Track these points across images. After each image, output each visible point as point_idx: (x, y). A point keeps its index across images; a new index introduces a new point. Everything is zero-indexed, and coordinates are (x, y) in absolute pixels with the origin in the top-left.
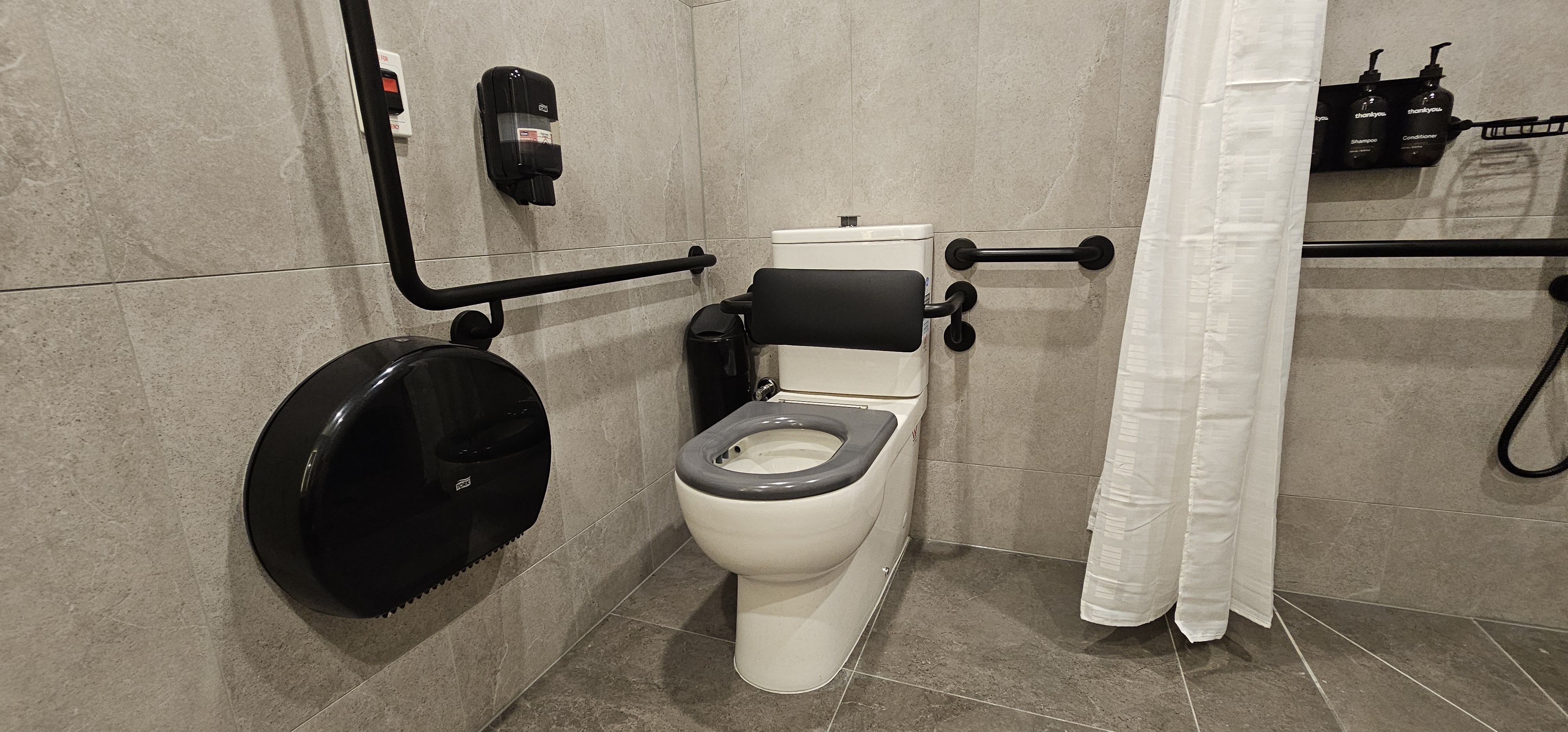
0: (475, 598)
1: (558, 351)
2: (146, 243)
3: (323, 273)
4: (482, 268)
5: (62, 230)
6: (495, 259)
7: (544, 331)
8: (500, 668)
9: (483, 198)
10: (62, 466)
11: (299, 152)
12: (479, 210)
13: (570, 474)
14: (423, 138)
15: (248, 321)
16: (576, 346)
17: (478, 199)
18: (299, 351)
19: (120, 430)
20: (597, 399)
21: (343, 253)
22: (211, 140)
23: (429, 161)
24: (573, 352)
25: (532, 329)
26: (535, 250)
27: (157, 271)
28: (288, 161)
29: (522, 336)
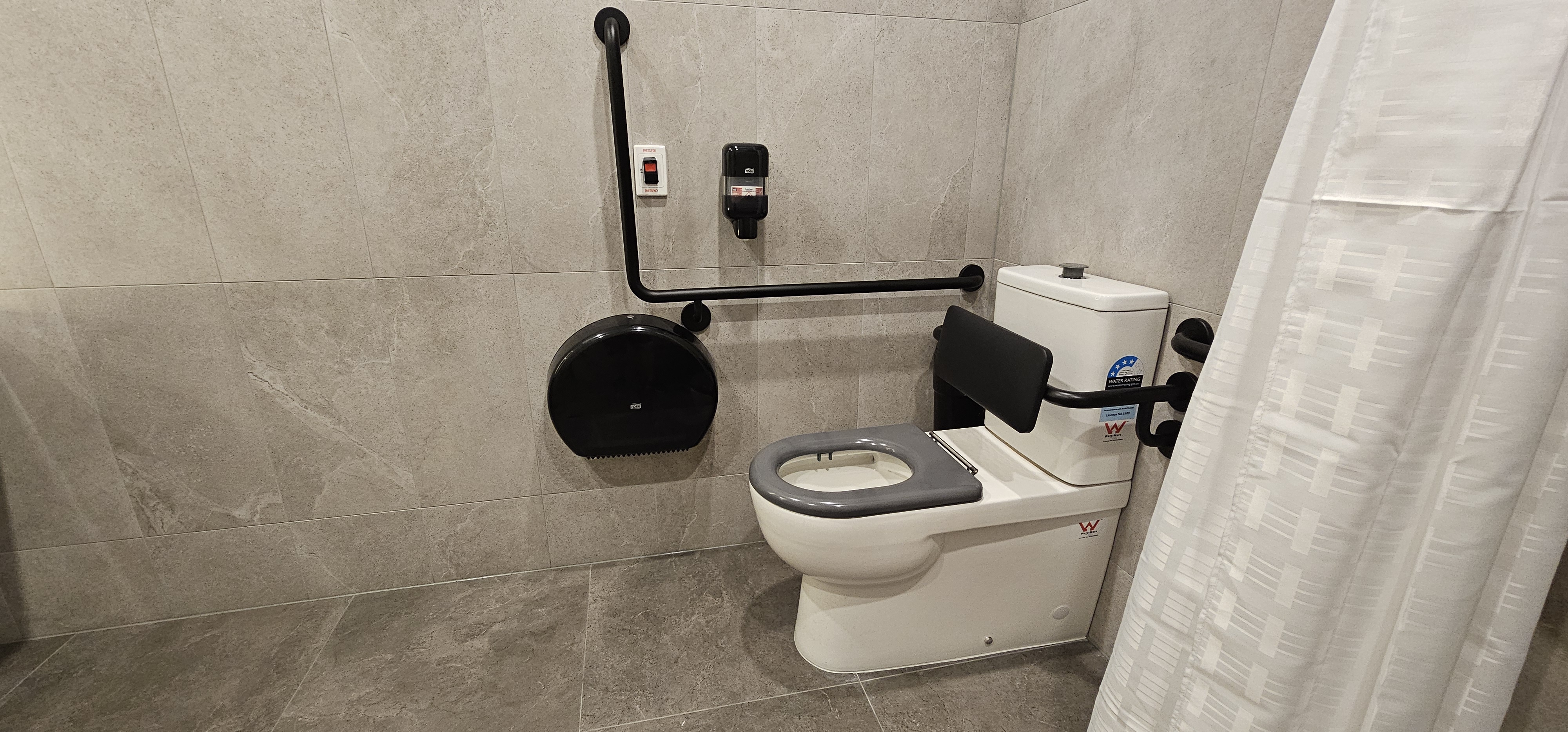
0: (675, 477)
1: (771, 338)
2: (527, 257)
3: (605, 274)
4: (712, 276)
5: (499, 251)
6: (724, 270)
7: (761, 323)
8: (688, 525)
9: (720, 229)
10: (490, 345)
11: (599, 210)
12: (716, 237)
13: (770, 426)
14: (679, 194)
15: (565, 295)
16: (792, 337)
17: (716, 230)
18: (588, 313)
19: (510, 336)
20: (807, 380)
21: (618, 264)
22: (558, 208)
23: (680, 208)
24: (789, 340)
25: (751, 319)
26: (761, 264)
27: (529, 269)
28: (593, 216)
29: (740, 323)
